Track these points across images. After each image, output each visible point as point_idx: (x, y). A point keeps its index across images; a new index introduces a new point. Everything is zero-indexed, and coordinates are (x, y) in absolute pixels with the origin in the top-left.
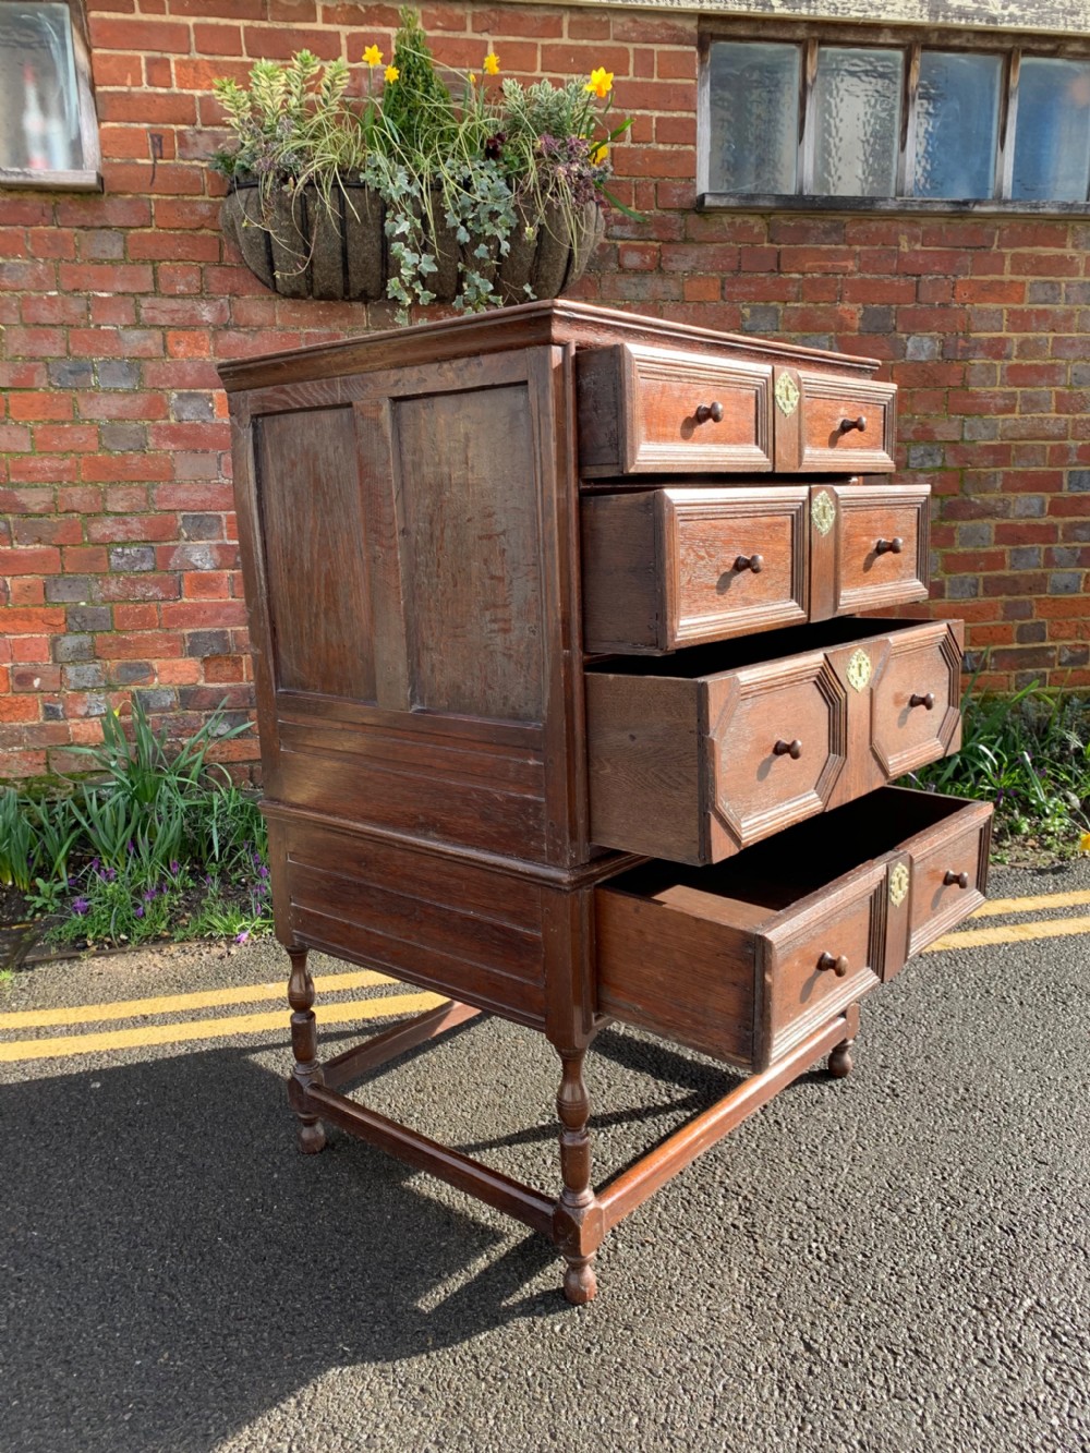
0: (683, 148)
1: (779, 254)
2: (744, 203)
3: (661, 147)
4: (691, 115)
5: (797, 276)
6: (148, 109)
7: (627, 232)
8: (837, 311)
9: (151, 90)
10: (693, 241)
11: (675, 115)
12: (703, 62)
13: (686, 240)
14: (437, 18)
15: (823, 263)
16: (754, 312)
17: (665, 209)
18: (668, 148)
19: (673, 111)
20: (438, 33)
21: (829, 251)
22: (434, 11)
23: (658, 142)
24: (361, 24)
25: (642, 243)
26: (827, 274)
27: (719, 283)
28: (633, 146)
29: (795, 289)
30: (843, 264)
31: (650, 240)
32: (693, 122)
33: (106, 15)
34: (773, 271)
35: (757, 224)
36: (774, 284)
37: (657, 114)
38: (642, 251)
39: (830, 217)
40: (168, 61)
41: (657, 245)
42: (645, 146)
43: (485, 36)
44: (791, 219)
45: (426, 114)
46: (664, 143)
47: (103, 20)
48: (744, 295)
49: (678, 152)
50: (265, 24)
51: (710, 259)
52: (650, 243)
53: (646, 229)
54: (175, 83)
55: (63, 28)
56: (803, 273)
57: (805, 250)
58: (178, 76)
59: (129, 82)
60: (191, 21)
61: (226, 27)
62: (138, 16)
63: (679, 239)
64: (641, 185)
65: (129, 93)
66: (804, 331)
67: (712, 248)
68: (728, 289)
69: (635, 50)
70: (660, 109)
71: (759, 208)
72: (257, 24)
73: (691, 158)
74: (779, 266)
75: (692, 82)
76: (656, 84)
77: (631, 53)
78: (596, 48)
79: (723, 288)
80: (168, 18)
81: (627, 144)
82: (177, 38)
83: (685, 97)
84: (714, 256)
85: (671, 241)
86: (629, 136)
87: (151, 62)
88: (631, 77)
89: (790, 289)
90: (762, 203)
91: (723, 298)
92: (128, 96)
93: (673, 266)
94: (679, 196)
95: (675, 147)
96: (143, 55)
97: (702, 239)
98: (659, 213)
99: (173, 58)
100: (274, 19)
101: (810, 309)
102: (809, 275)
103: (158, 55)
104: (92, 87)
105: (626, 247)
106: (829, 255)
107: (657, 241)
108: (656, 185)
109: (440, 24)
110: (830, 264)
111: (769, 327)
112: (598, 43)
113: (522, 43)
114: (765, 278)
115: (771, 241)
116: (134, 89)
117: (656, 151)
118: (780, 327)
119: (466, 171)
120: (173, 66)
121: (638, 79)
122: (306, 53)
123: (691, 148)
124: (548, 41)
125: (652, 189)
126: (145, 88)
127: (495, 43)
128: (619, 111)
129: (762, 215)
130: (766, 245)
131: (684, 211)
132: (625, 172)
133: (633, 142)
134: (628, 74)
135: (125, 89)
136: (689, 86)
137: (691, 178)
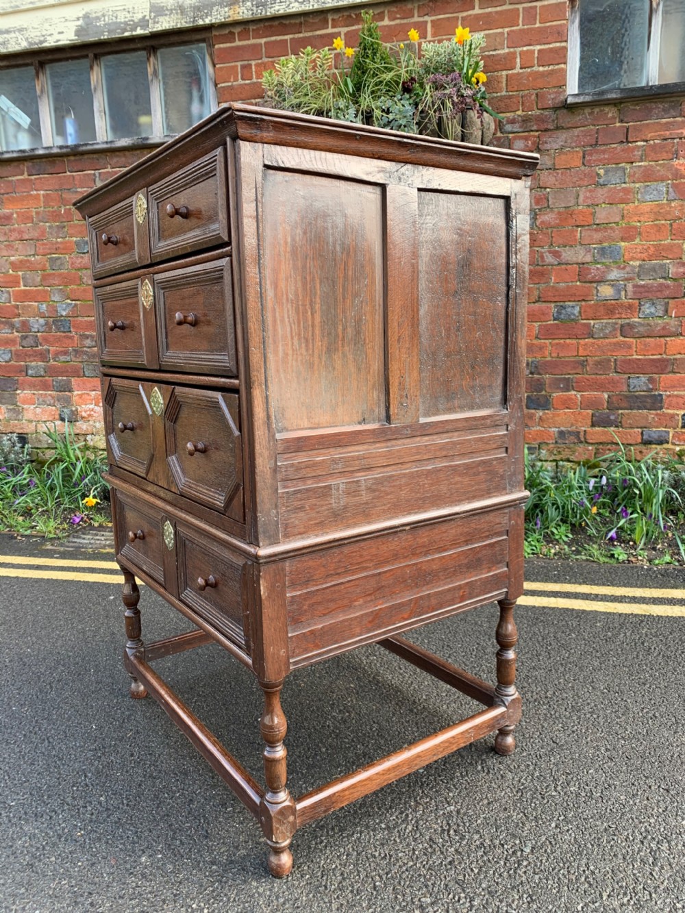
0: (557, 67)
1: (628, 129)
2: (596, 98)
3: (541, 69)
4: (563, 44)
5: (642, 143)
6: (241, 93)
7: (516, 127)
8: (673, 165)
9: (243, 82)
10: (563, 128)
11: (551, 46)
12: (573, 7)
13: (557, 128)
14: (396, 13)
15: (662, 133)
16: (607, 172)
17: (543, 109)
18: (546, 68)
19: (550, 43)
20: (398, 22)
21: (667, 123)
22: (395, 9)
23: (539, 66)
24: (353, 25)
25: (526, 134)
26: (666, 139)
27: (581, 154)
28: (521, 71)
29: (640, 153)
30: (679, 131)
31: (532, 131)
32: (565, 49)
33: (222, 46)
34: (622, 142)
35: (611, 112)
36: (623, 150)
37: (538, 47)
38: (526, 139)
39: (668, 99)
40: (251, 65)
41: (537, 134)
42: (529, 70)
43: (426, 18)
44: (637, 104)
45: (372, 72)
46: (543, 66)
47: (220, 49)
48: (600, 161)
49: (552, 70)
50: (301, 35)
51: (575, 139)
52: (532, 133)
53: (529, 124)
54: (254, 76)
55: (204, 56)
56: (647, 141)
57: (648, 124)
58: (256, 72)
59: (232, 80)
60: (263, 41)
61: (281, 40)
62: (238, 43)
63: (552, 128)
64: (525, 96)
65: (232, 86)
66: (646, 182)
67: (576, 132)
68: (587, 158)
69: (523, 8)
70: (540, 44)
71: (608, 100)
72: (297, 36)
73: (563, 73)
74: (627, 139)
75: (565, 22)
76: (538, 27)
77: (521, 10)
78: (496, 12)
79: (584, 157)
80: (252, 41)
81: (517, 70)
82: (255, 51)
83: (559, 33)
84: (578, 136)
85: (546, 130)
86: (518, 65)
87: (243, 67)
88: (521, 27)
89: (636, 153)
90: (610, 96)
91: (583, 164)
92: (231, 88)
93: (547, 146)
94: (553, 99)
95: (551, 67)
96: (239, 64)
97: (570, 125)
98: (538, 112)
99: (253, 63)
100: (305, 32)
101: (652, 166)
102: (652, 142)
103: (246, 62)
104: (216, 85)
105: (515, 138)
106: (667, 126)
107: (537, 131)
108: (537, 94)
109: (398, 16)
110: (668, 133)
111: (618, 181)
112: (499, 9)
113: (449, 18)
114: (616, 148)
115: (621, 121)
116: (235, 83)
117: (537, 72)
118: (627, 180)
119: (389, 103)
120: (253, 67)
121: (526, 27)
122: (309, 48)
123: (562, 66)
124: (465, 14)
125: (533, 97)
126: (240, 82)
127: (432, 21)
128: (512, 50)
129: (615, 105)
130: (618, 124)
131: (555, 109)
132: (516, 88)
133: (521, 68)
134: (518, 25)
135: (230, 84)
136: (561, 25)
137: (562, 85)
